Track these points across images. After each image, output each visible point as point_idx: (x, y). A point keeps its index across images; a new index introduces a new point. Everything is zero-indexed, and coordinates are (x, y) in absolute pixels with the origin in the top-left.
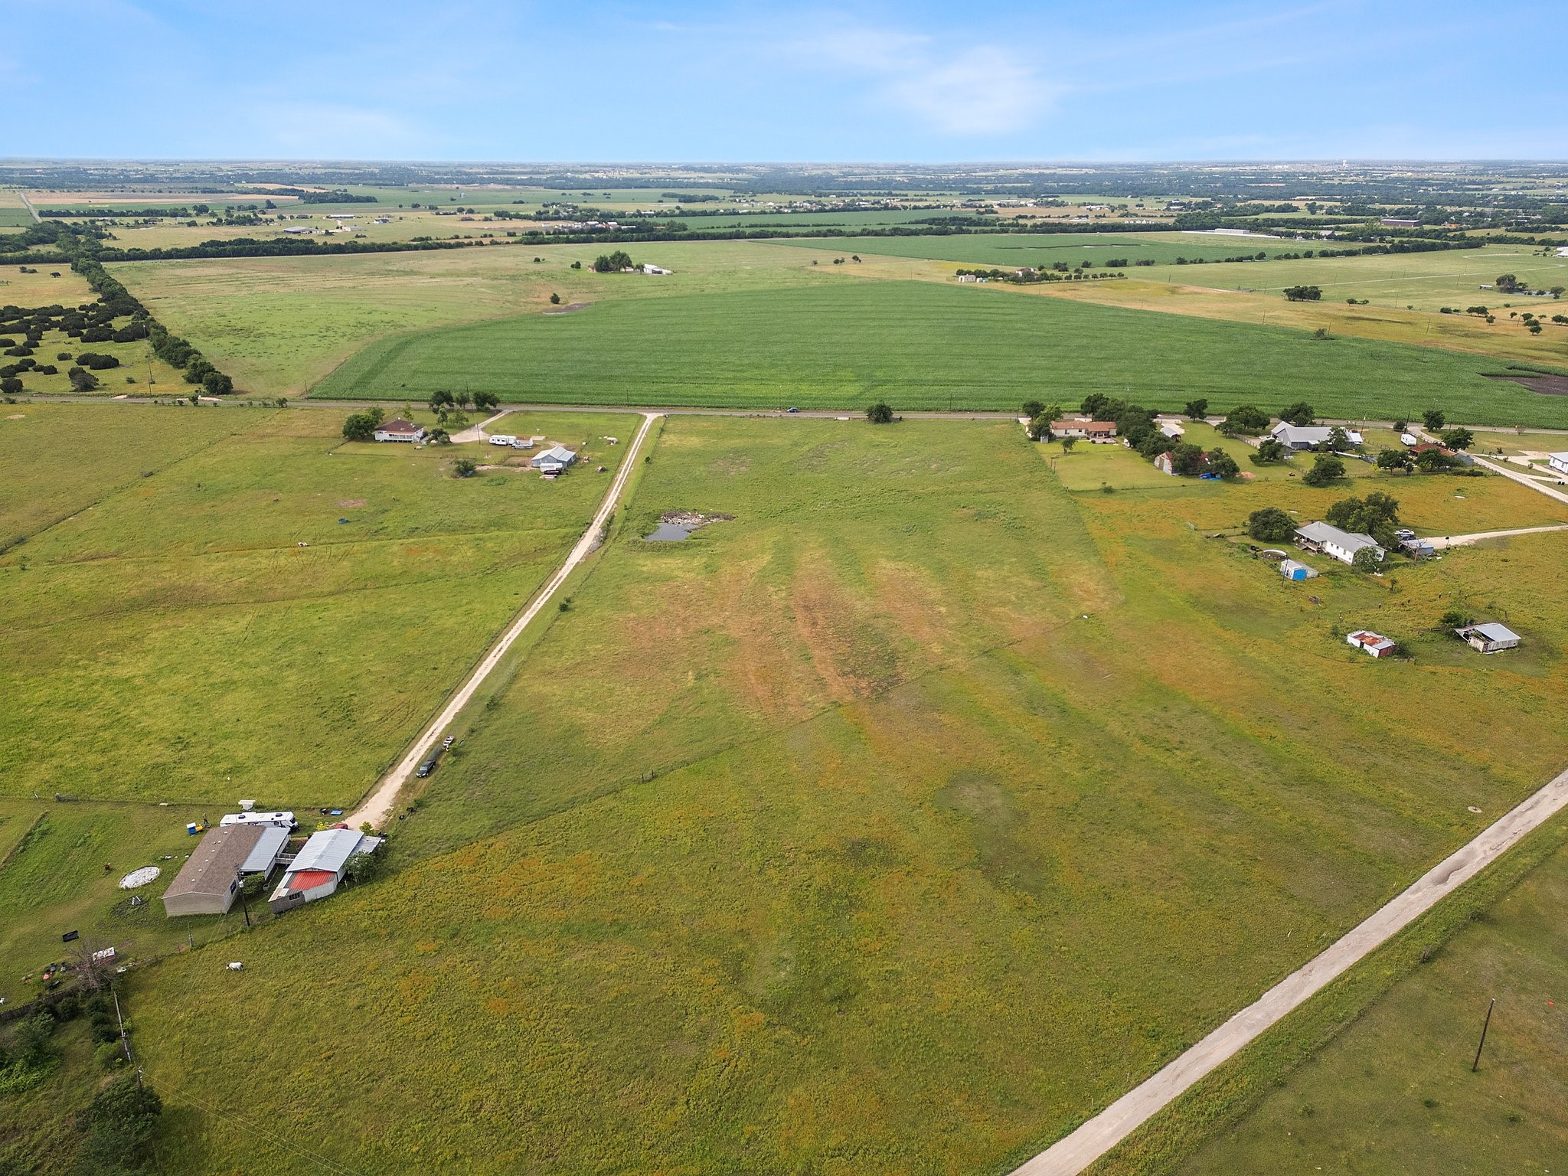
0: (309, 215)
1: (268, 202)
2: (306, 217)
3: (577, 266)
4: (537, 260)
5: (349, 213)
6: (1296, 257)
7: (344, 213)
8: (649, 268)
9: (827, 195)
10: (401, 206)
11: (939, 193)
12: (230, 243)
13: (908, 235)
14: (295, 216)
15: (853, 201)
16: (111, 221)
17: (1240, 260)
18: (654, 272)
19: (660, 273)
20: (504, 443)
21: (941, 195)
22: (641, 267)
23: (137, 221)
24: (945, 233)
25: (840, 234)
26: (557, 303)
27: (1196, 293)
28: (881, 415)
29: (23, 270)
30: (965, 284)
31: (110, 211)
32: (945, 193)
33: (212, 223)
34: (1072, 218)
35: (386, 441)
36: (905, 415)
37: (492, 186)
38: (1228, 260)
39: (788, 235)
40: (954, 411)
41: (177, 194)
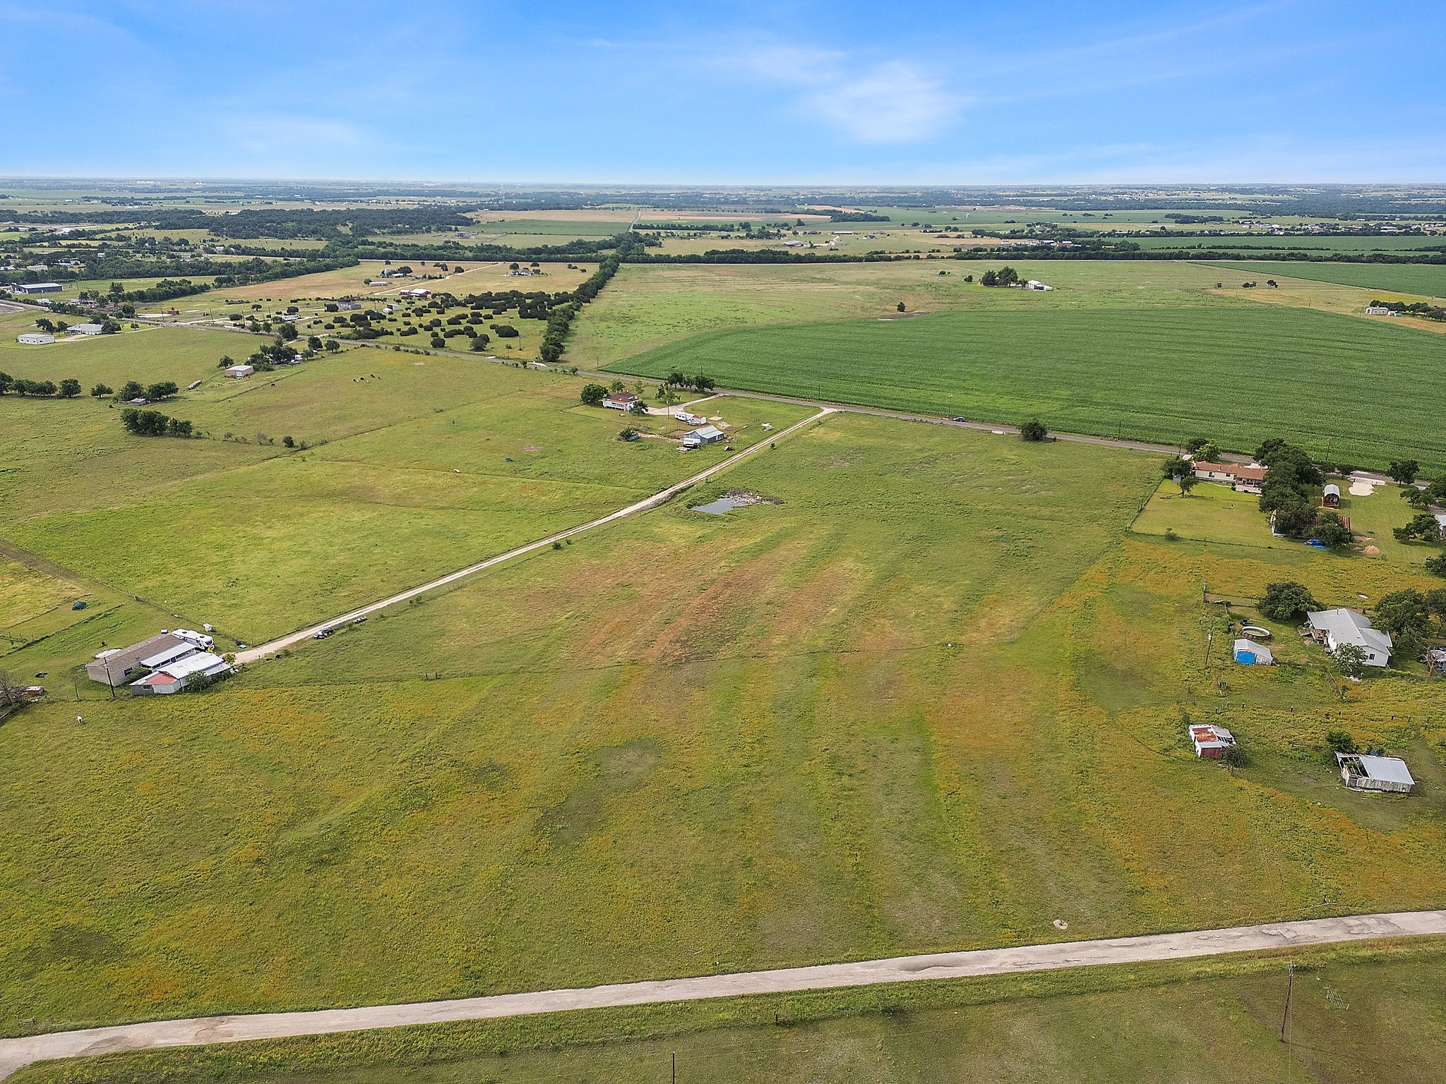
0: (818, 232)
1: (799, 220)
2: (815, 233)
3: (969, 279)
4: (943, 273)
5: (850, 230)
7: (845, 230)
8: (1032, 284)
10: (903, 225)
12: (726, 252)
14: (808, 232)
15: (1380, 225)
16: (672, 233)
18: (1036, 288)
19: (1042, 288)
20: (683, 419)
22: (1025, 283)
23: (689, 234)
25: (1304, 258)
26: (903, 311)
28: (1035, 433)
29: (570, 267)
31: (679, 226)
33: (739, 236)
35: (608, 407)
36: (1058, 436)
37: (1012, 207)
40: (1123, 439)
41: (747, 213)
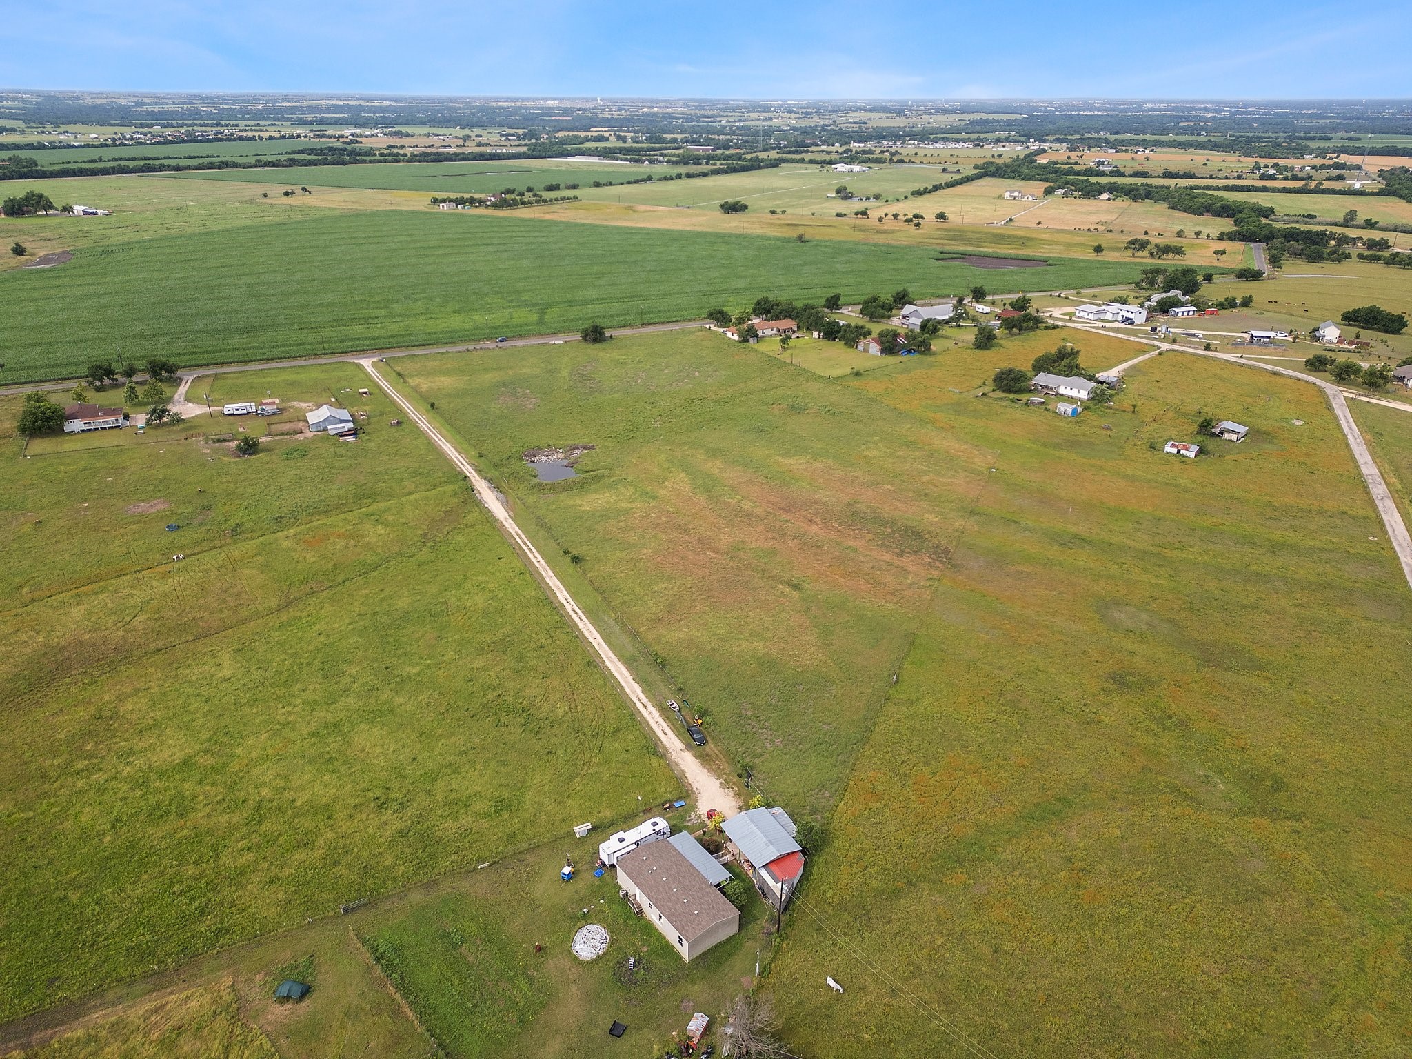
6: (671, 178)
8: (79, 210)
9: (151, 126)
11: (270, 123)
13: (306, 166)
17: (636, 182)
18: (85, 213)
19: (93, 213)
21: (272, 125)
22: (68, 209)
24: (343, 163)
26: (24, 255)
27: (650, 211)
28: (595, 335)
30: (448, 212)
32: (276, 123)
34: (438, 148)
38: (629, 183)
39: (177, 168)
40: (644, 324)
